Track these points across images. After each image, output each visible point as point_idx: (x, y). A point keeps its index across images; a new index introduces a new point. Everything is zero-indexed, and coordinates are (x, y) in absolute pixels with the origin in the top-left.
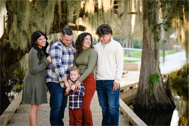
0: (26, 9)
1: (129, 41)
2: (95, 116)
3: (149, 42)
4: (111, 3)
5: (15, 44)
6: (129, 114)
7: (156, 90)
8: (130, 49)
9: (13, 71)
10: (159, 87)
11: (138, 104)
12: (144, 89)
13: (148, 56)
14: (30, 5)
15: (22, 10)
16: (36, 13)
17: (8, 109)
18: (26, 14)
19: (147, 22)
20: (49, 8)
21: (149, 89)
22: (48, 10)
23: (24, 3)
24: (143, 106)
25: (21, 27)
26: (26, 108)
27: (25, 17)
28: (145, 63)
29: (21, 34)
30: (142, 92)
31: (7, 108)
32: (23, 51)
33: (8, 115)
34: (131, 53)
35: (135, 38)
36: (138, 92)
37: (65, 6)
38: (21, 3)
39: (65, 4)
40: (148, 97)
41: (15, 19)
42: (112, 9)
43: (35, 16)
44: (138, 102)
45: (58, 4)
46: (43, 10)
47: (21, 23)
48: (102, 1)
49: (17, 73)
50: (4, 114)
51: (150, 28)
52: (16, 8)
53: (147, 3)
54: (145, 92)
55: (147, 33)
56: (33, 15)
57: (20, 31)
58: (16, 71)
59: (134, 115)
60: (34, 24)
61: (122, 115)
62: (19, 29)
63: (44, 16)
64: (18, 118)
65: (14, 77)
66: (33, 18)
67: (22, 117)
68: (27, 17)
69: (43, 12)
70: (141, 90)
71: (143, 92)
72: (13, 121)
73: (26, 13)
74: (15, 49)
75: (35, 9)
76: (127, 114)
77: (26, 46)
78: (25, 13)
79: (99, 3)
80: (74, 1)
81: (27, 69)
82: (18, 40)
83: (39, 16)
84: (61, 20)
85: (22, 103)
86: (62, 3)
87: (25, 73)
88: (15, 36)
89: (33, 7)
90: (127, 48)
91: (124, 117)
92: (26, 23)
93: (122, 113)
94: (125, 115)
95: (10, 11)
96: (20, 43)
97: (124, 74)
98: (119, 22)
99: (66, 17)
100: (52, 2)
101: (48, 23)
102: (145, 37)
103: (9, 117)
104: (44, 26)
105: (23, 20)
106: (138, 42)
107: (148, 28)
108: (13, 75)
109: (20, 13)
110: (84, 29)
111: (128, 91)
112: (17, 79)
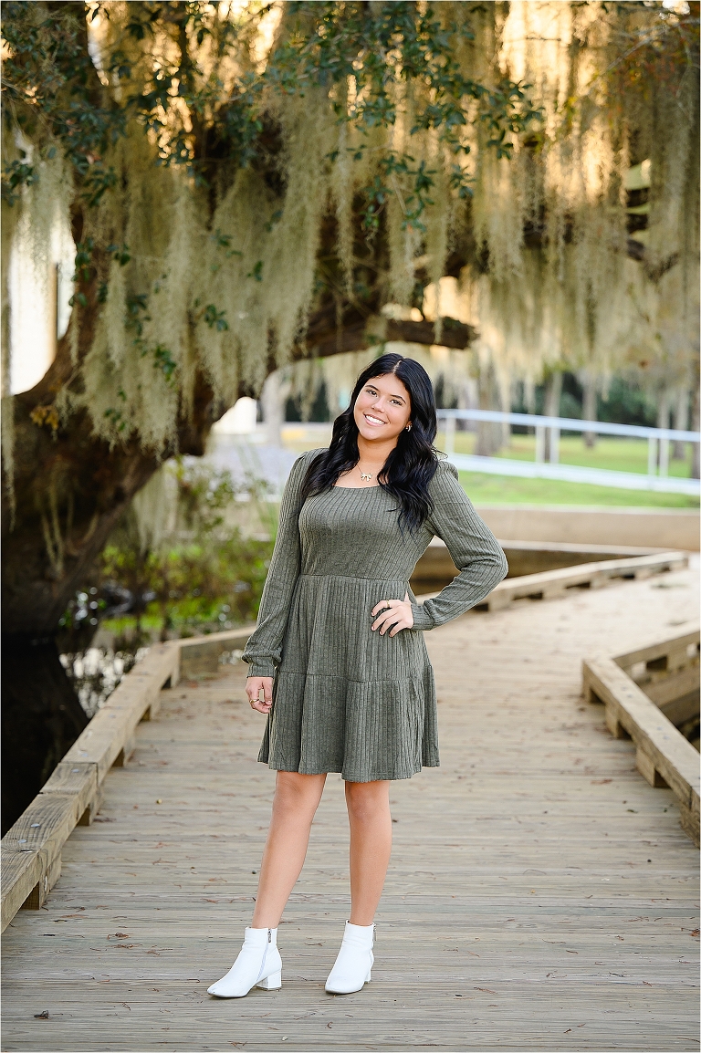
0: (174, 238)
2: (524, 794)
4: (612, 202)
5: (113, 415)
9: (102, 549)
14: (194, 215)
15: (150, 238)
16: (221, 258)
17: (77, 752)
18: (170, 265)
20: (292, 230)
22: (287, 239)
23: (160, 205)
25: (147, 327)
26: (166, 744)
27: (165, 276)
29: (146, 364)
31: (76, 747)
32: (153, 451)
33: (79, 784)
37: (375, 223)
38: (147, 206)
39: (374, 212)
41: (115, 289)
42: (617, 236)
43: (215, 272)
45: (335, 211)
46: (259, 243)
47: (144, 306)
49: (120, 560)
50: (62, 774)
52: (124, 228)
56: (208, 266)
57: (140, 348)
58: (113, 546)
60: (210, 314)
61: (662, 792)
62: (137, 341)
63: (266, 269)
64: (127, 800)
65: (108, 578)
66: (206, 286)
67: (151, 795)
68: (178, 278)
69: (259, 251)
72: (102, 812)
73: (172, 255)
74: (113, 442)
75: (218, 236)
76: (690, 790)
77: (167, 428)
78: (165, 257)
80: (420, 198)
81: (170, 541)
82: (130, 395)
83: (236, 274)
84: (351, 296)
85: (145, 719)
86: (358, 203)
87: (158, 560)
88: (113, 373)
89: (209, 228)
90: (681, 435)
91: (675, 803)
92: (171, 306)
93: (660, 782)
94: (681, 795)
95: (90, 250)
96: (137, 412)
97: (666, 569)
98: (651, 303)
99: (372, 278)
100: (305, 199)
101: (284, 309)
103: (85, 795)
104: (265, 322)
105: (157, 291)
108: (96, 567)
109: (142, 260)
110: (468, 338)
111: (693, 664)
112: (120, 592)
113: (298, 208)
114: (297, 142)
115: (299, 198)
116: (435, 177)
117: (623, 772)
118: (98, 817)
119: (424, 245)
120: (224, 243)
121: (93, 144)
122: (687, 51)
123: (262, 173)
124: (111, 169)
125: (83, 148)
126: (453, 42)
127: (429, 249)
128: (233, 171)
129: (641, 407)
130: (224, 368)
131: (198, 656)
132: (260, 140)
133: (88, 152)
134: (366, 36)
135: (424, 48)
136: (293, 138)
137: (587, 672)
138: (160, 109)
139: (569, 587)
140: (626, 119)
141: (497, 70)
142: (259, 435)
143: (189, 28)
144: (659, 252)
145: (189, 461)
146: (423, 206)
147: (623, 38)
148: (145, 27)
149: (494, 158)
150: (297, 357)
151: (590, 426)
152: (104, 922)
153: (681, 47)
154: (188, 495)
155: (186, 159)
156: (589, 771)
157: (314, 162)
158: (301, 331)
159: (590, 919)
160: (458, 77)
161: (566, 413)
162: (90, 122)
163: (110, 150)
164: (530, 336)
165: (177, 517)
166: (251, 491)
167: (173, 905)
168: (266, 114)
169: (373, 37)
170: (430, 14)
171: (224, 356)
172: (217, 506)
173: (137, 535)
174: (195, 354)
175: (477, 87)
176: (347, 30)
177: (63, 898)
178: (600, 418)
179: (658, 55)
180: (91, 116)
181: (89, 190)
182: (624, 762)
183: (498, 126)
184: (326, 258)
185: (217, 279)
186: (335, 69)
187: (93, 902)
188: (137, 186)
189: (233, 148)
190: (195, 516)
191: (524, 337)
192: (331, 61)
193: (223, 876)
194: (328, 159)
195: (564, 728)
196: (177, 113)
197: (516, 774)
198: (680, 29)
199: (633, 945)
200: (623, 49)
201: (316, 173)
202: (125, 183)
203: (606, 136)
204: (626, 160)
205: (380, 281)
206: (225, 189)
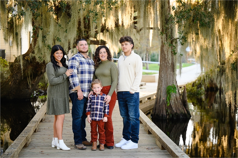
0: (51, 25)
1: (146, 54)
3: (167, 56)
4: (131, 18)
5: (40, 58)
6: (148, 124)
7: (173, 101)
8: (147, 62)
9: (38, 83)
10: (176, 98)
11: (156, 114)
12: (162, 100)
13: (166, 69)
14: (54, 21)
15: (47, 26)
16: (60, 29)
17: (34, 119)
19: (164, 37)
20: (72, 23)
21: (167, 100)
22: (71, 25)
23: (48, 19)
24: (161, 115)
25: (46, 41)
26: (50, 117)
27: (49, 32)
28: (163, 75)
29: (46, 48)
30: (160, 103)
33: (34, 125)
34: (149, 66)
35: (152, 52)
36: (156, 103)
37: (88, 22)
38: (46, 19)
39: (87, 20)
40: (166, 108)
41: (40, 35)
42: (131, 24)
44: (156, 112)
45: (80, 20)
46: (66, 26)
47: (45, 38)
48: (123, 17)
49: (42, 85)
50: (31, 123)
51: (168, 43)
52: (42, 24)
53: (164, 19)
54: (163, 103)
55: (165, 47)
56: (57, 30)
58: (40, 82)
59: (153, 124)
60: (58, 39)
62: (44, 44)
63: (68, 31)
64: (43, 127)
65: (39, 88)
66: (57, 34)
67: (47, 127)
68: (52, 32)
69: (67, 27)
70: (158, 101)
73: (51, 28)
74: (40, 63)
76: (146, 123)
78: (49, 29)
79: (119, 19)
80: (96, 17)
82: (43, 54)
83: (62, 32)
84: (84, 36)
86: (84, 19)
88: (40, 50)
89: (57, 23)
90: (144, 62)
91: (143, 126)
92: (51, 37)
94: (144, 124)
95: (35, 27)
96: (44, 57)
97: (142, 85)
98: (138, 37)
99: (87, 32)
101: (71, 38)
102: (163, 50)
103: (35, 126)
104: (68, 40)
105: (48, 35)
106: (155, 55)
107: (166, 42)
108: (38, 86)
109: (45, 29)
110: (105, 44)
111: (147, 102)
112: (42, 91)
113: (73, 20)
115: (74, 18)
116: (98, 14)
118: (38, 131)
119: (97, 26)
120: (60, 26)
121: (36, 8)
123: (67, 13)
124: (39, 13)
127: (98, 28)
128: (62, 13)
132: (66, 7)
133: (35, 10)
136: (72, 7)
138: (48, 2)
140: (133, 3)
144: (140, 27)
146: (96, 19)
149: (109, 10)
150: (74, 47)
152: (39, 149)
155: (53, 11)
157: (76, 11)
162: (35, 4)
163: (39, 9)
168: (67, 3)
173: (45, 80)
177: (31, 145)
181: (35, 16)
183: (110, 5)
184: (79, 29)
185: (59, 32)
187: (37, 146)
188: (44, 16)
189: (61, 9)
194: (79, 11)
196: (51, 3)
201: (77, 13)
202: (42, 15)
203: (129, 6)
204: (133, 11)
205: (89, 33)
206: (60, 16)
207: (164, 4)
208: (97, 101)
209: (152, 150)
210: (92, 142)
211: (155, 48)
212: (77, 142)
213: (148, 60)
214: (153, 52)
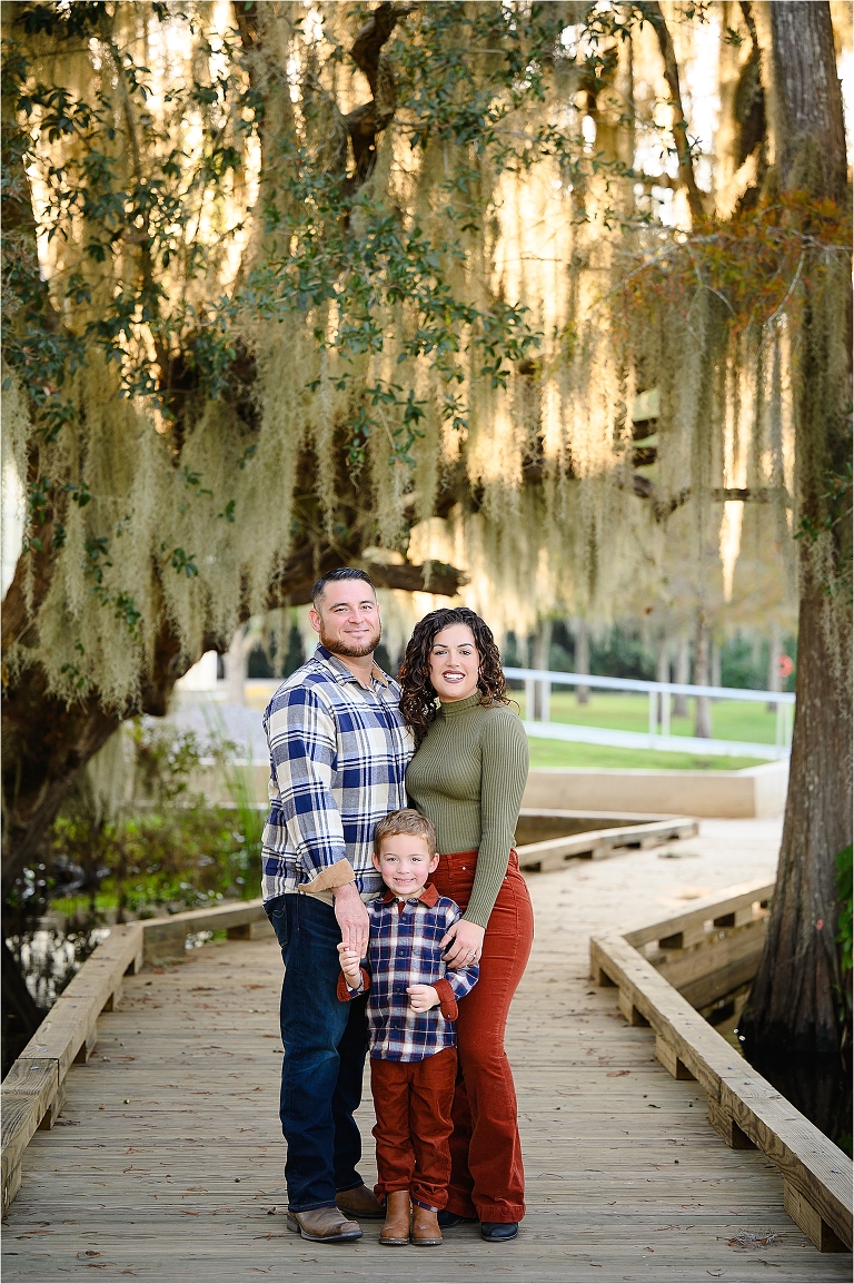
0: (138, 477)
1: (693, 644)
2: (533, 1089)
3: (838, 665)
4: (617, 436)
5: (70, 671)
6: (732, 1084)
8: (701, 690)
9: (52, 821)
11: (771, 1018)
12: (806, 931)
13: (830, 743)
14: (160, 451)
15: (111, 477)
16: (190, 498)
17: (36, 1047)
18: (135, 505)
19: (825, 549)
20: (267, 466)
21: (838, 932)
22: (261, 476)
23: (122, 440)
24: (801, 1028)
25: (108, 574)
26: (133, 1036)
27: (127, 518)
28: (812, 782)
29: (106, 615)
30: (794, 952)
31: (33, 1041)
32: (114, 709)
33: (39, 1083)
34: (710, 715)
35: (729, 630)
36: (774, 948)
37: (361, 458)
38: (108, 441)
39: (360, 446)
40: (832, 981)
41: (74, 532)
42: (622, 470)
43: (183, 513)
44: (774, 1008)
45: (314, 446)
46: (231, 481)
47: (105, 551)
48: (569, 428)
49: (72, 832)
50: (20, 1071)
51: (845, 583)
52: (81, 467)
53: (822, 439)
54: (815, 951)
55: (827, 608)
56: (175, 507)
57: (101, 596)
58: (64, 817)
59: (761, 1085)
60: (178, 558)
61: (685, 1084)
62: (97, 589)
63: (239, 509)
64: (91, 1100)
65: (58, 852)
66: (173, 527)
67: (118, 1094)
68: (144, 518)
69: (232, 489)
70: (786, 937)
71: (798, 949)
72: (64, 1114)
73: (137, 495)
74: (70, 701)
75: (186, 474)
76: (720, 1081)
77: (130, 684)
78: (129, 496)
79: (546, 439)
80: (409, 431)
81: (127, 810)
82: (88, 649)
83: (206, 515)
84: (331, 538)
85: (108, 1008)
86: (340, 435)
87: (114, 831)
88: (71, 624)
89: (176, 465)
90: (682, 688)
91: (699, 1097)
92: (135, 551)
93: (683, 1073)
94: (708, 1088)
95: (45, 490)
96: (97, 666)
97: (674, 837)
98: (656, 545)
99: (351, 518)
100: (282, 433)
101: (258, 553)
102: (812, 630)
103: (46, 1094)
104: (238, 567)
105: (119, 534)
106: (749, 650)
107: (832, 581)
108: (46, 841)
109: (103, 499)
110: (457, 585)
111: (711, 941)
112: (72, 868)
113: (273, 442)
114: (272, 371)
115: (274, 432)
116: (425, 408)
117: (641, 1063)
118: (60, 1120)
119: (412, 482)
120: (194, 481)
121: (49, 375)
122: (697, 271)
123: (234, 405)
124: (70, 402)
125: (39, 379)
126: (443, 263)
127: (418, 486)
128: (202, 403)
129: (638, 658)
130: (192, 618)
131: (163, 938)
132: (231, 369)
133: (44, 383)
134: (350, 256)
135: (413, 270)
136: (267, 367)
137: (596, 951)
138: (122, 337)
139: (569, 858)
140: (632, 345)
141: (489, 293)
142: (221, 693)
143: (154, 249)
144: (669, 488)
145: (149, 721)
146: (413, 439)
147: (626, 257)
148: (105, 247)
149: (489, 387)
150: (272, 605)
151: (583, 679)
152: (73, 1238)
153: (691, 267)
154: (148, 759)
155: (151, 390)
156: (603, 1062)
157: (291, 392)
158: (277, 576)
159: (615, 1228)
160: (450, 301)
161: (555, 666)
162: (49, 349)
163: (67, 382)
164: (524, 582)
165: (135, 783)
166: (216, 754)
167: (149, 1218)
168: (238, 341)
169: (357, 257)
170: (418, 232)
171: (192, 605)
172: (181, 770)
173: (91, 803)
174: (160, 603)
175: (469, 310)
176: (328, 250)
177: (25, 1211)
178: (592, 671)
179: (666, 276)
180: (50, 344)
181: (45, 424)
182: (642, 1052)
183: (493, 354)
184: (301, 497)
185: (186, 519)
186: (315, 292)
187: (58, 1216)
188: (96, 420)
189: (201, 378)
190: (156, 782)
191: (518, 583)
192: (311, 284)
193: (202, 1185)
194: (309, 389)
195: (573, 1014)
196: (141, 342)
197: (522, 1066)
198: (689, 249)
199: (664, 1257)
200: (628, 269)
201: (294, 404)
202: (84, 417)
203: (610, 363)
204: (632, 388)
205: (360, 521)
206: (194, 422)
207: (824, 349)
208: (405, 941)
209: (761, 1254)
210: (387, 1194)
211: (748, 605)
212: (301, 1198)
213: (704, 680)
214: (738, 633)
